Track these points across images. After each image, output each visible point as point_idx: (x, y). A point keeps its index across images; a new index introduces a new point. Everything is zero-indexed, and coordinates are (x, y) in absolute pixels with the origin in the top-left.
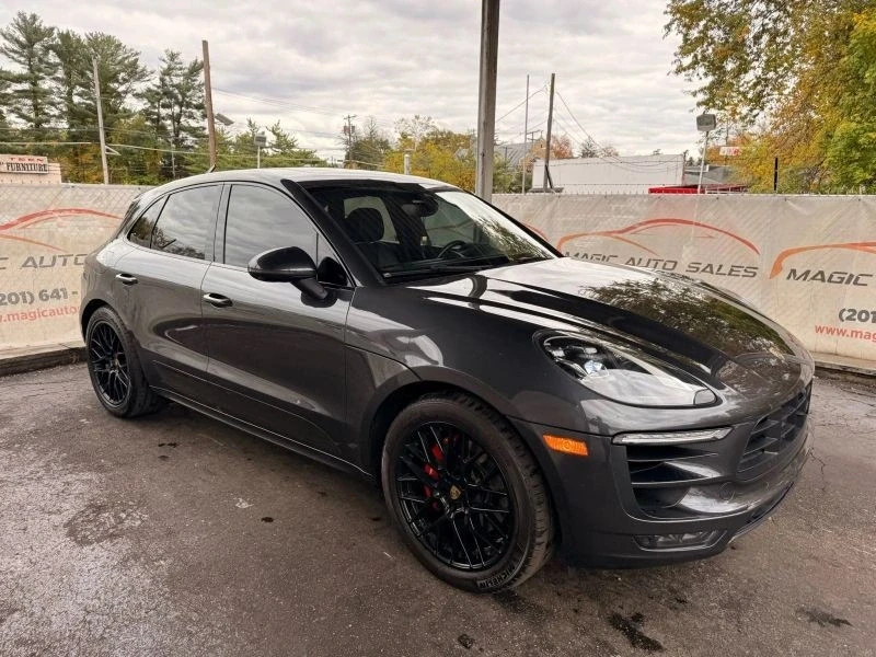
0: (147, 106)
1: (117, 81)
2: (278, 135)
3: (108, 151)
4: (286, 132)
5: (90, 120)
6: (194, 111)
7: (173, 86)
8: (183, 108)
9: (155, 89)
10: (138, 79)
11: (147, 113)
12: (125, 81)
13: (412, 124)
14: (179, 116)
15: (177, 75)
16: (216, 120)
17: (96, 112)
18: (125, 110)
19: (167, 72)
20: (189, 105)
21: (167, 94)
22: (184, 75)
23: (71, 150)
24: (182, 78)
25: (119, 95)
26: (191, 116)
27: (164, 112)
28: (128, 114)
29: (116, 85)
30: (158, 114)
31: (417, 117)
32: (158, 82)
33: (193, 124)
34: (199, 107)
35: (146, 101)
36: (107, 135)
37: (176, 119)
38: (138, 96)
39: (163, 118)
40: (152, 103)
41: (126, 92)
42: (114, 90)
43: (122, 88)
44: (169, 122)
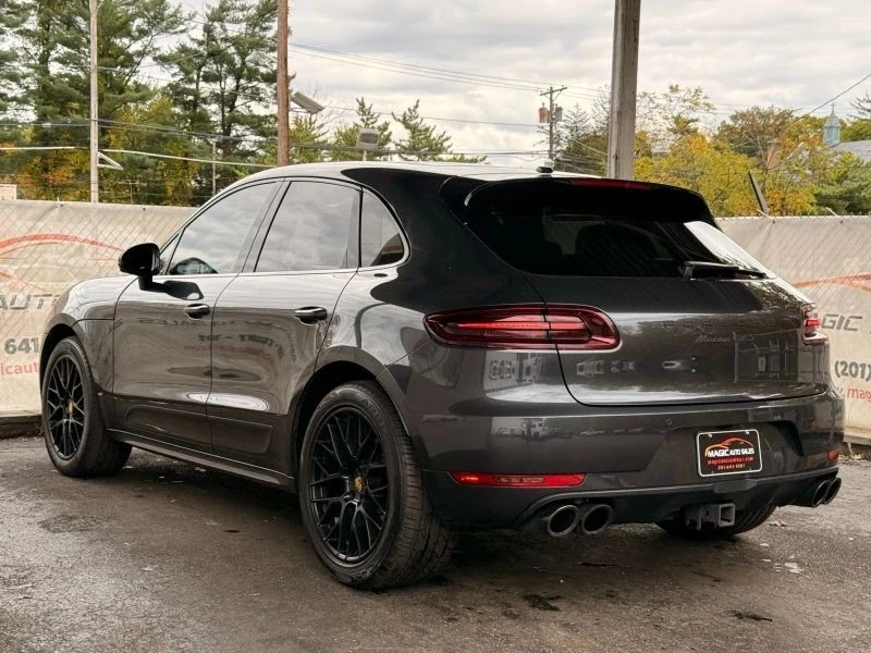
0: (177, 79)
1: (129, 34)
2: (414, 129)
3: (102, 161)
4: (428, 123)
5: (75, 105)
6: (262, 85)
7: (225, 40)
8: (242, 81)
9: (194, 46)
10: (165, 30)
11: (175, 93)
12: (143, 33)
13: (663, 102)
14: (233, 97)
15: (236, 21)
16: (292, 105)
17: (87, 91)
18: (138, 87)
19: (218, 16)
20: (252, 75)
21: (216, 55)
22: (248, 19)
23: (37, 160)
24: (244, 25)
25: (130, 61)
26: (255, 96)
27: (206, 88)
28: (142, 93)
29: (126, 41)
30: (196, 93)
31: (674, 89)
32: (199, 34)
33: (258, 109)
34: (270, 78)
35: (176, 69)
36: (103, 132)
37: (227, 101)
38: (163, 60)
39: (204, 101)
40: (187, 73)
41: (142, 54)
42: (122, 51)
43: (136, 47)
44: (214, 107)
